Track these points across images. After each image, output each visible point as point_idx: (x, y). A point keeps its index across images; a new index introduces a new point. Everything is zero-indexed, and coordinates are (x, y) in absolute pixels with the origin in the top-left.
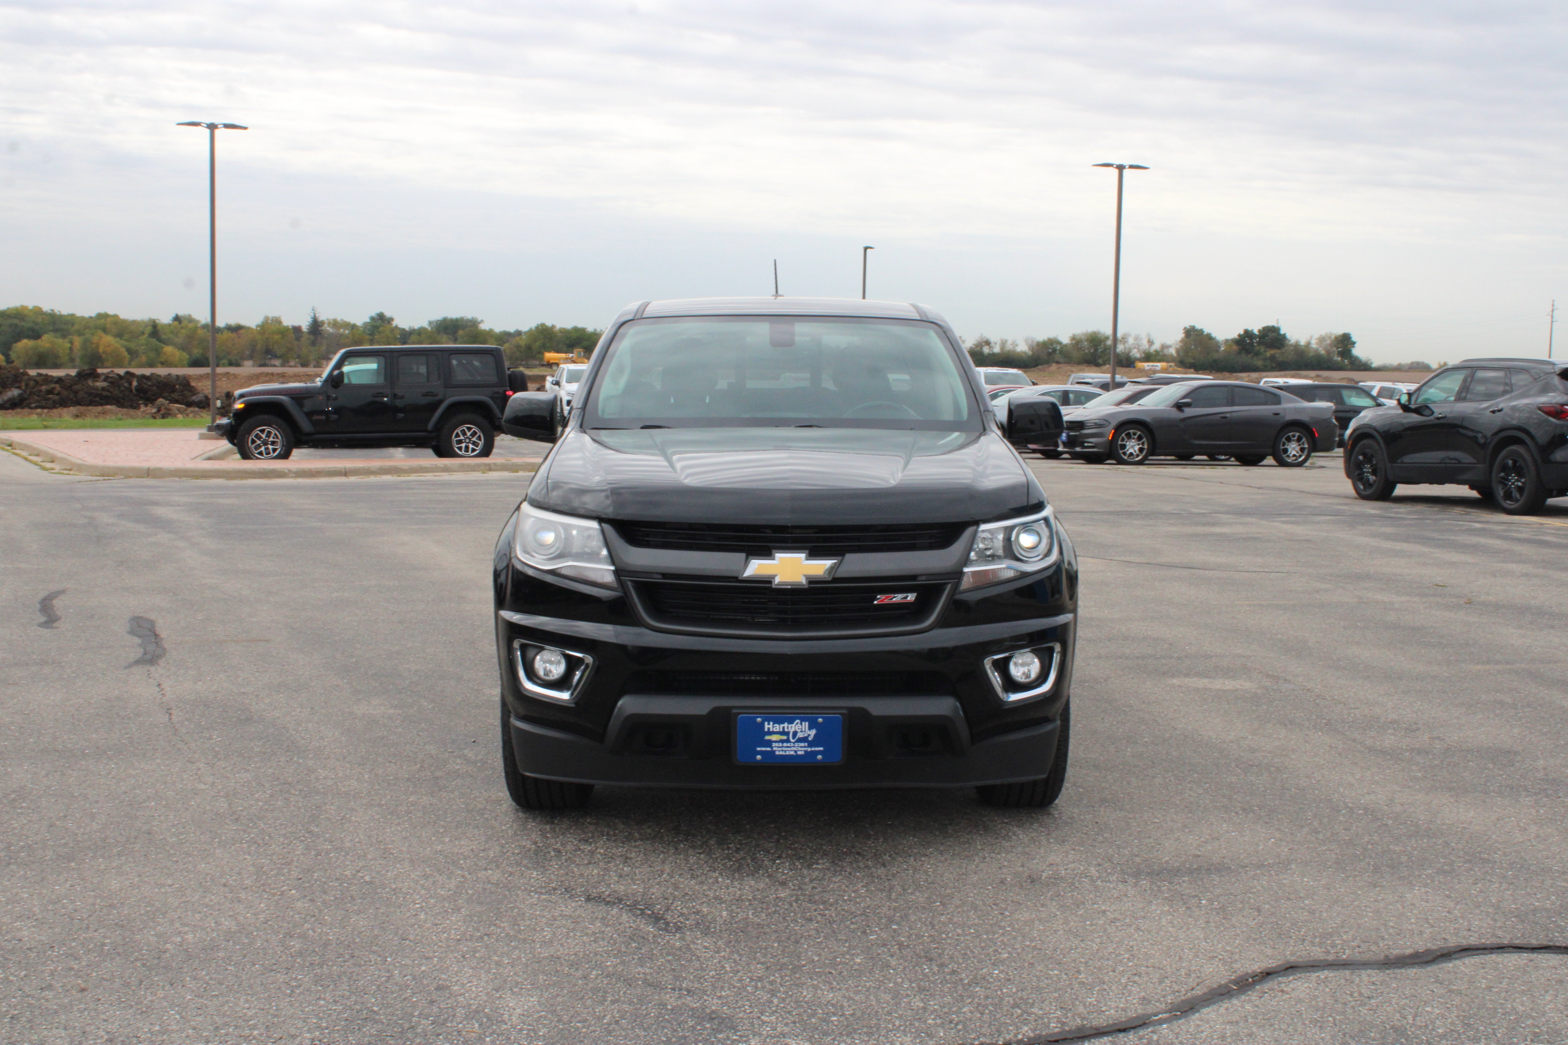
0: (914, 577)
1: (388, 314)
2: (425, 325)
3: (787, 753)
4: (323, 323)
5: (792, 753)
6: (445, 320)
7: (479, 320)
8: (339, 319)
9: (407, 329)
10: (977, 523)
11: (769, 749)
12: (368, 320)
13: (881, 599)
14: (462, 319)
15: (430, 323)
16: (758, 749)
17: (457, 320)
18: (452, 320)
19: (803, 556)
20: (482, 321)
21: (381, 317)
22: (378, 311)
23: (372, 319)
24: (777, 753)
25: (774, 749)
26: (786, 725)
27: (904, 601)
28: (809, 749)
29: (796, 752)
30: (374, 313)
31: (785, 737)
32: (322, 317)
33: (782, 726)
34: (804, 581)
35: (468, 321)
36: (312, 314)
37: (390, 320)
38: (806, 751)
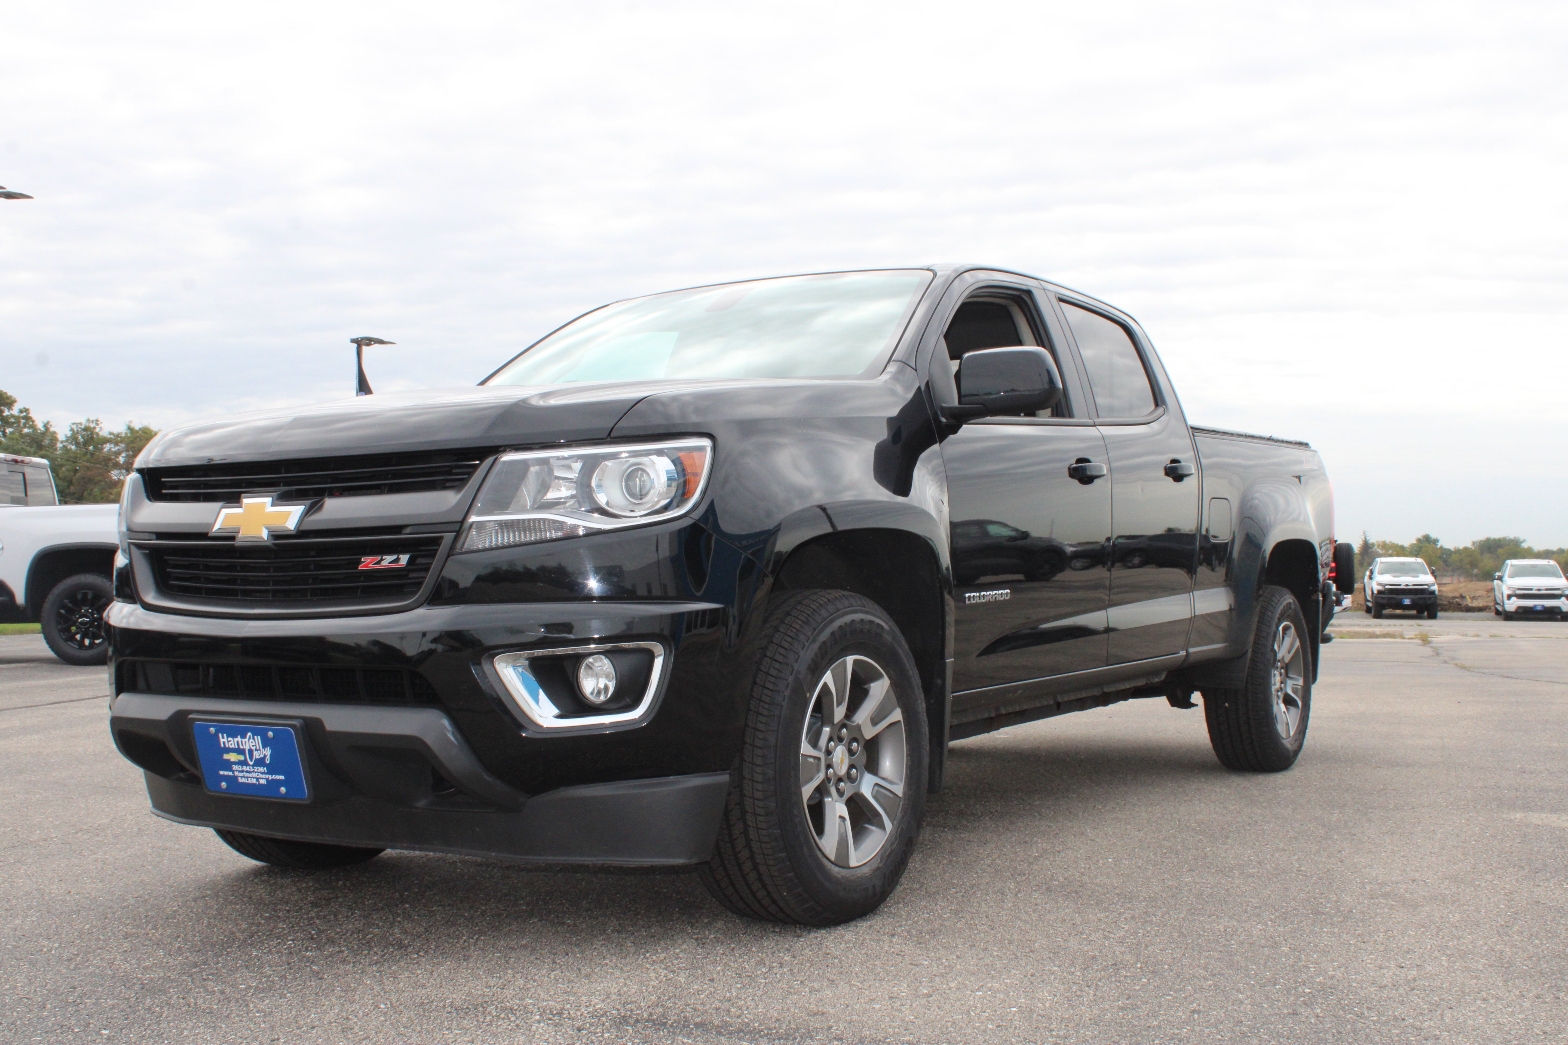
0: (398, 529)
1: (1433, 536)
2: (1469, 545)
3: (250, 781)
4: (1373, 545)
5: (254, 781)
6: (1488, 540)
7: (1521, 539)
8: (1388, 541)
9: (1452, 549)
10: (496, 450)
11: (230, 773)
12: (1414, 542)
13: (368, 562)
14: (1504, 539)
15: (1474, 543)
16: (222, 773)
17: (1500, 540)
18: (1494, 540)
19: (268, 500)
20: (1524, 541)
21: (1427, 538)
22: (1424, 534)
23: (1419, 540)
24: (240, 780)
25: (237, 773)
26: (239, 739)
27: (395, 565)
28: (270, 777)
29: (257, 779)
30: (1420, 535)
31: (242, 758)
32: (1372, 540)
33: (236, 740)
34: (265, 535)
35: (1510, 541)
36: (1363, 537)
37: (1436, 541)
38: (267, 779)
